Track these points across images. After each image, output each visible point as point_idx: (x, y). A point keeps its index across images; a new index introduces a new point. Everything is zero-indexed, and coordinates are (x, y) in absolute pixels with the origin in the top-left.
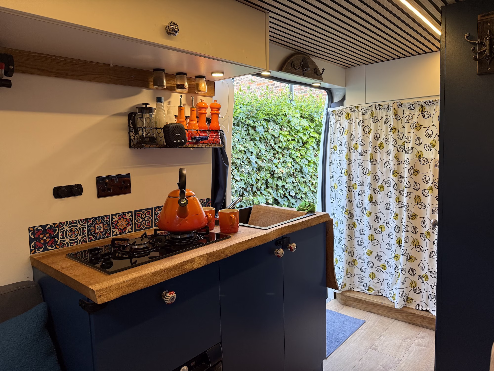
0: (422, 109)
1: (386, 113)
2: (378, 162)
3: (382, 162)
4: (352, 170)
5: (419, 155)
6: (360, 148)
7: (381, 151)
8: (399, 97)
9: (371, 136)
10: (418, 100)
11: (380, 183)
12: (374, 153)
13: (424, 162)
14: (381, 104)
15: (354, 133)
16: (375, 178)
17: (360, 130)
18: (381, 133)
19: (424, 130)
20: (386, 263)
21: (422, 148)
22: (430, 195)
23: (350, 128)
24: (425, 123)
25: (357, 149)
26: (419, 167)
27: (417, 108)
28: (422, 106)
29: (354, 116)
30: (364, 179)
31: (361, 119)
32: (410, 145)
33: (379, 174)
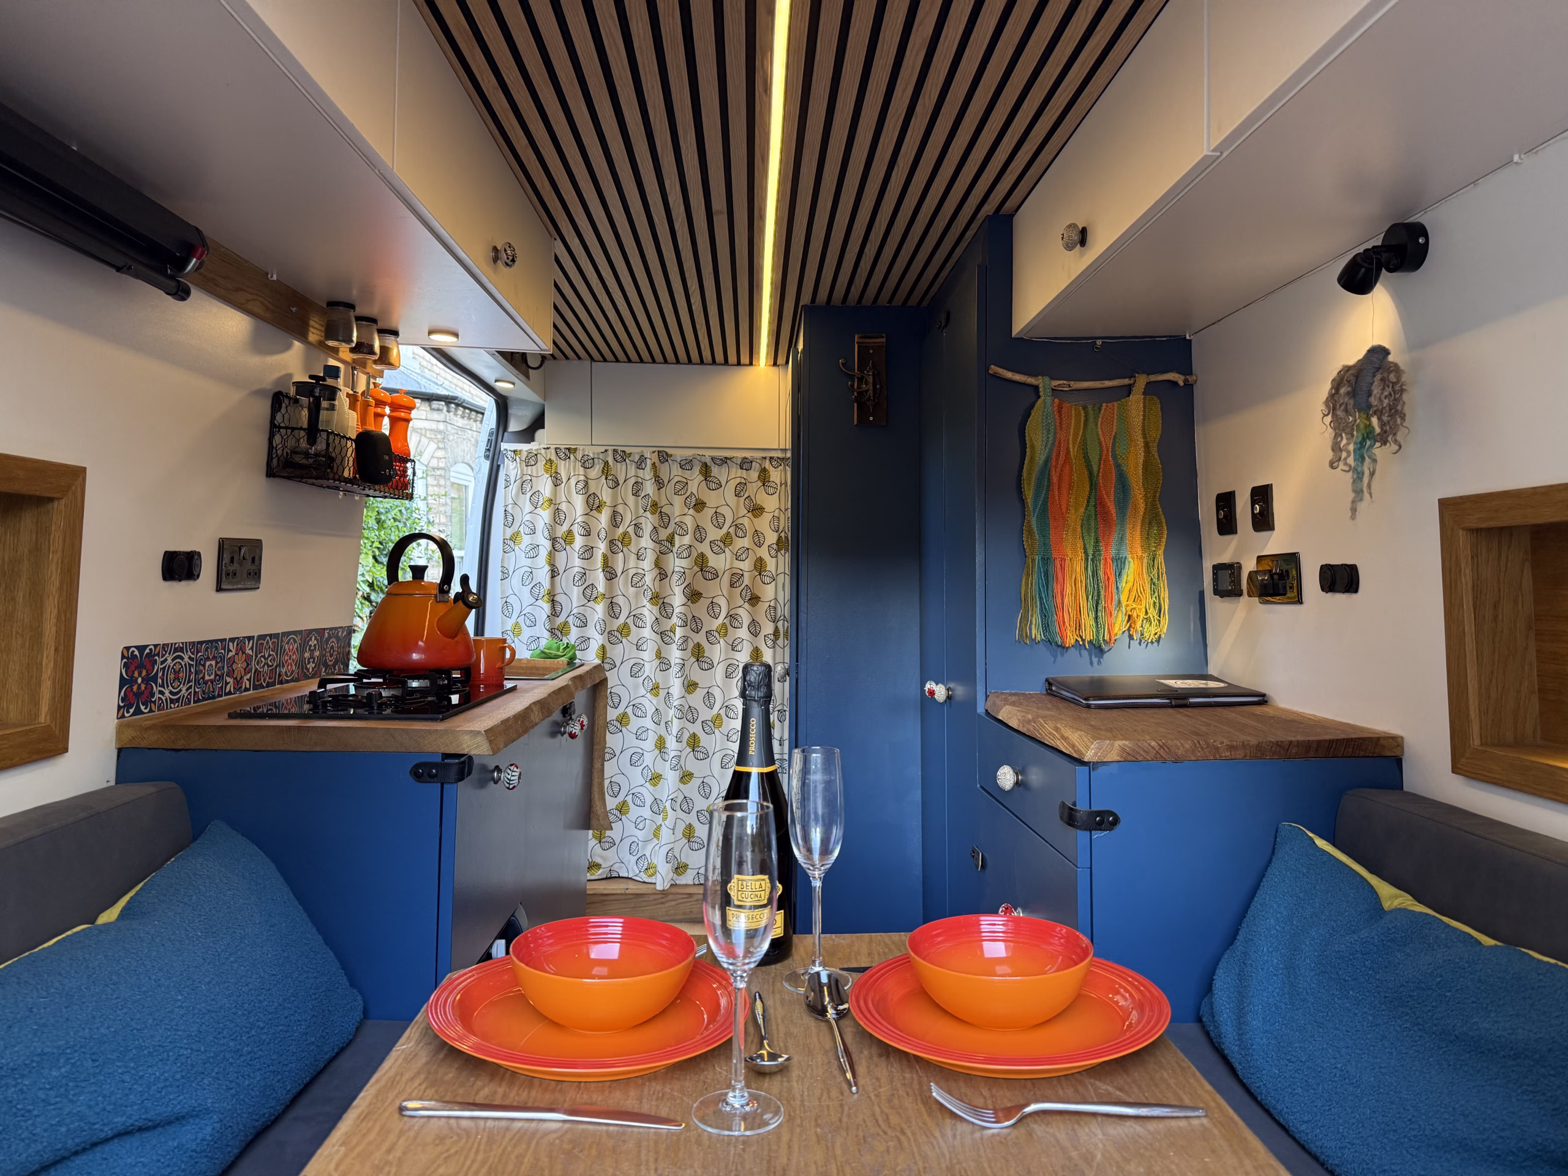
0: (706, 471)
1: (636, 472)
2: (619, 573)
3: (628, 575)
4: (558, 590)
5: (701, 562)
6: (579, 542)
7: (625, 549)
8: (664, 441)
9: (604, 517)
10: (700, 452)
11: (621, 620)
12: (609, 554)
13: (710, 576)
14: (628, 450)
15: (564, 507)
16: (612, 609)
17: (579, 502)
18: (625, 510)
19: (708, 512)
20: (629, 799)
21: (704, 548)
22: (722, 641)
23: (555, 493)
24: (712, 499)
25: (571, 543)
26: (700, 585)
27: (697, 469)
28: (705, 465)
29: (563, 468)
30: (588, 613)
31: (582, 478)
32: (687, 540)
33: (620, 600)
